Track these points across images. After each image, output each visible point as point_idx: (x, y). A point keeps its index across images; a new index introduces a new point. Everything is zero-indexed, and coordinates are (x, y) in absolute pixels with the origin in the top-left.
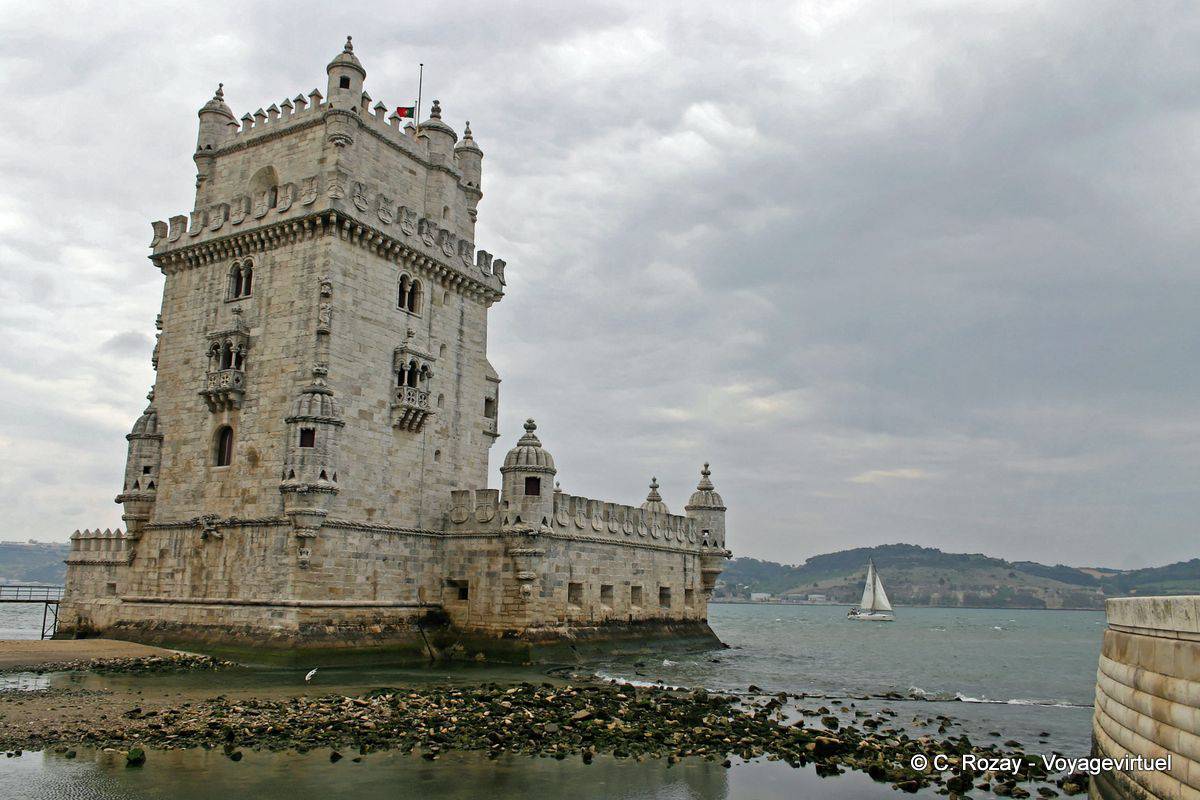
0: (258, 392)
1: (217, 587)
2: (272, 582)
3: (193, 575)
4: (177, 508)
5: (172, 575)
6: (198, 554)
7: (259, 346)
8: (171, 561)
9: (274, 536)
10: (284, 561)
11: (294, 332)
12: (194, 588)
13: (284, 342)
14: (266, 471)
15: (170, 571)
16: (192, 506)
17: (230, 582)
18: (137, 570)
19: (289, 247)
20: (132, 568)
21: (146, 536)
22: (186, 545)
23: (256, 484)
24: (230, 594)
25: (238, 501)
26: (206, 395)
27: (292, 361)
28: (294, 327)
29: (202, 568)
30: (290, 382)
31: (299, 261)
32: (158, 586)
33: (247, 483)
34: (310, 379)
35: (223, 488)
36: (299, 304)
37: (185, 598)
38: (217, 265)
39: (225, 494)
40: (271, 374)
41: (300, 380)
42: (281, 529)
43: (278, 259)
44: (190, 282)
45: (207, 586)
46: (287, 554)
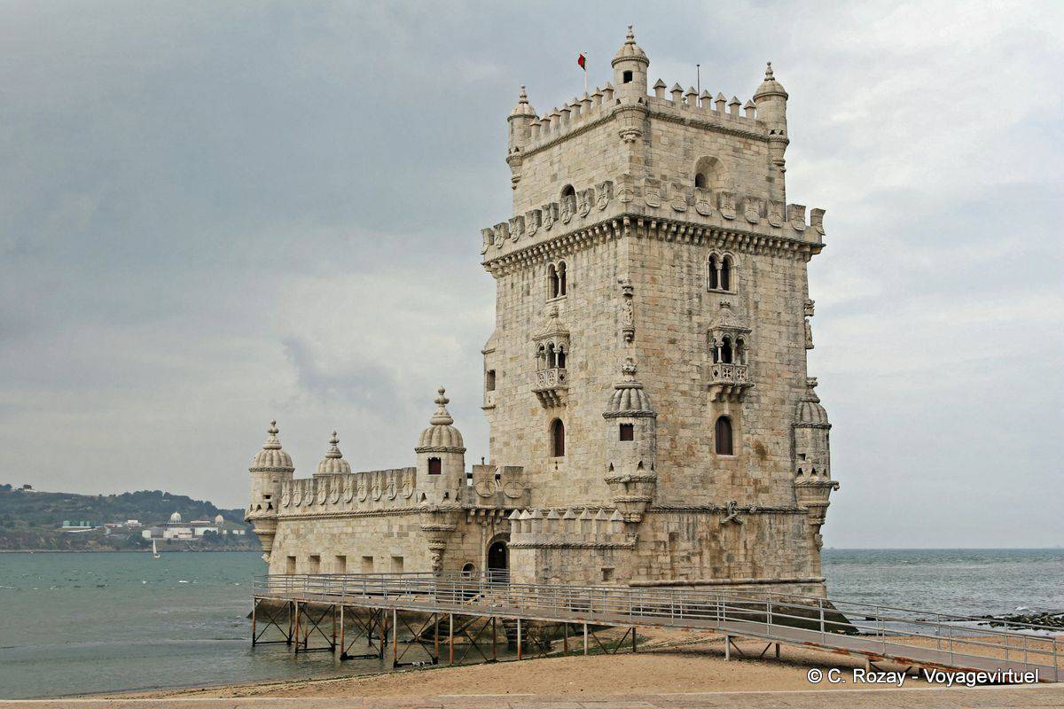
1: (740, 569)
2: (794, 562)
3: (713, 558)
4: (684, 492)
5: (688, 559)
6: (714, 538)
8: (684, 545)
9: (791, 523)
10: (803, 545)
11: (784, 342)
12: (715, 570)
13: (776, 349)
14: (775, 465)
15: (685, 554)
16: (701, 491)
17: (753, 563)
18: (642, 553)
20: (635, 553)
21: (649, 519)
22: (700, 529)
23: (766, 476)
24: (754, 574)
25: (751, 490)
27: (786, 368)
29: (721, 551)
30: (787, 387)
31: (780, 276)
32: (672, 569)
33: (756, 474)
35: (733, 477)
36: (788, 317)
37: (708, 579)
38: (693, 248)
39: (737, 481)
40: (769, 376)
41: (796, 387)
42: (796, 517)
44: (662, 256)
45: (729, 567)
46: (804, 538)
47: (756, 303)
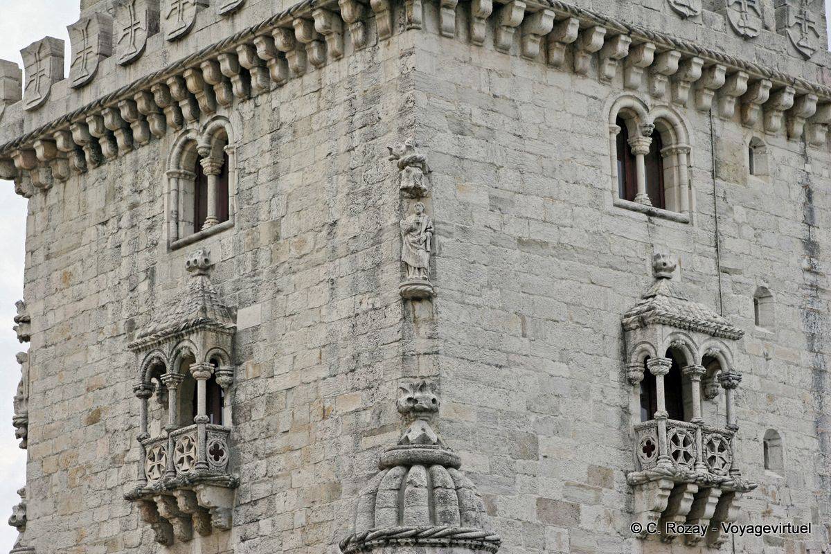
0: (269, 477)
7: (262, 353)
11: (345, 305)
13: (321, 335)
19: (310, 78)
26: (144, 499)
27: (344, 383)
28: (341, 291)
30: (347, 441)
31: (340, 112)
34: (394, 427)
36: (349, 227)
38: (143, 153)
40: (297, 426)
41: (372, 433)
43: (285, 115)
44: (83, 205)
47: (276, 224)
